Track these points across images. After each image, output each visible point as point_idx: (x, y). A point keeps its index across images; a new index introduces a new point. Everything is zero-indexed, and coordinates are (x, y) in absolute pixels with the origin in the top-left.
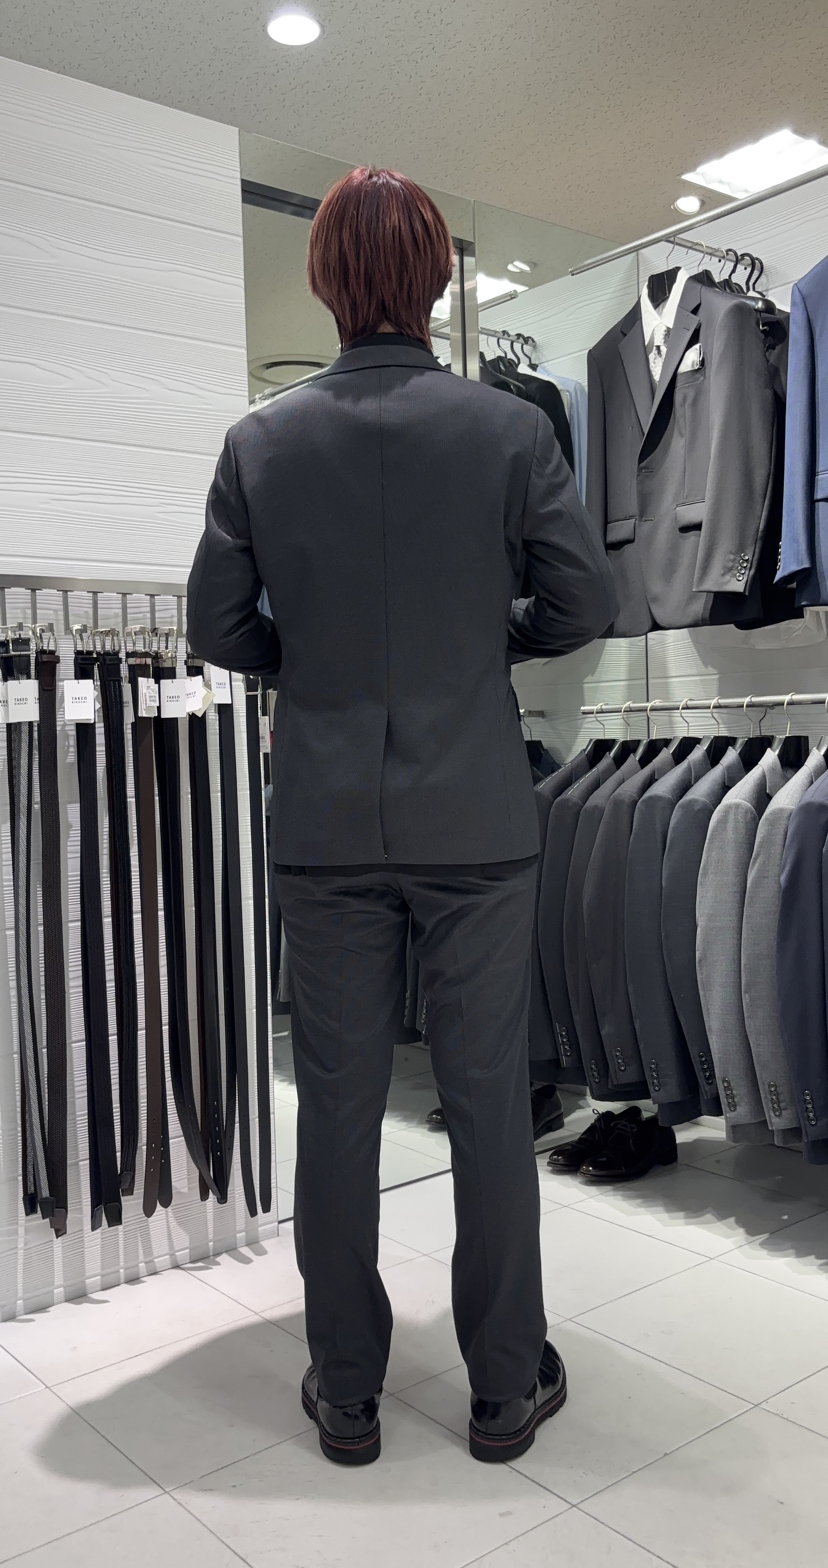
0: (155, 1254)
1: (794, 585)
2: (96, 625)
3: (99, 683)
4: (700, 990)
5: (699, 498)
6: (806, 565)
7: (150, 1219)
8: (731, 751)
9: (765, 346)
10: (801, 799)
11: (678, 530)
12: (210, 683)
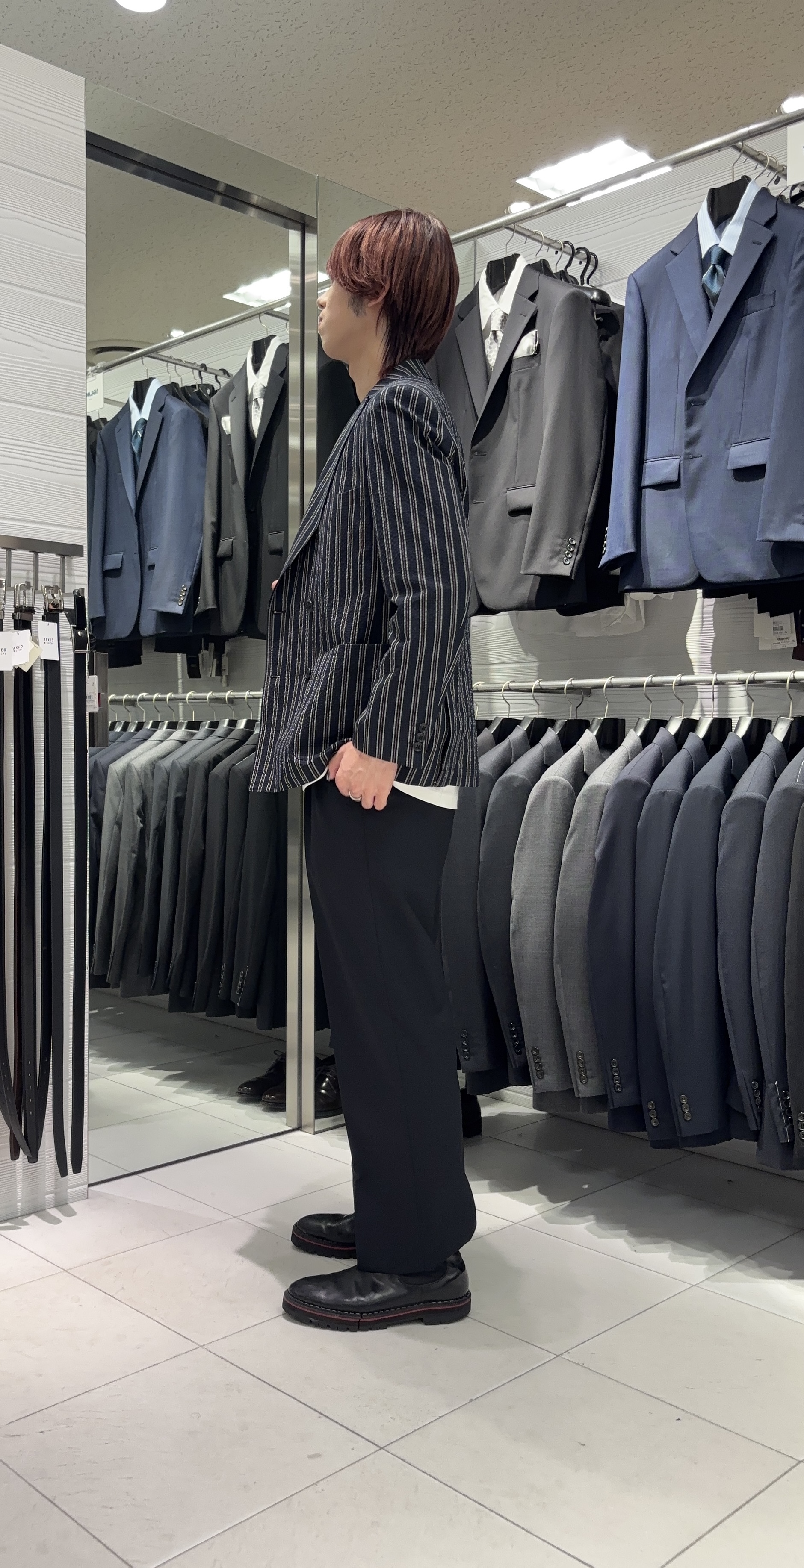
1: (617, 571)
4: (513, 961)
5: (529, 483)
6: (631, 550)
8: (550, 731)
9: (599, 336)
10: (618, 777)
11: (508, 515)
12: (38, 637)
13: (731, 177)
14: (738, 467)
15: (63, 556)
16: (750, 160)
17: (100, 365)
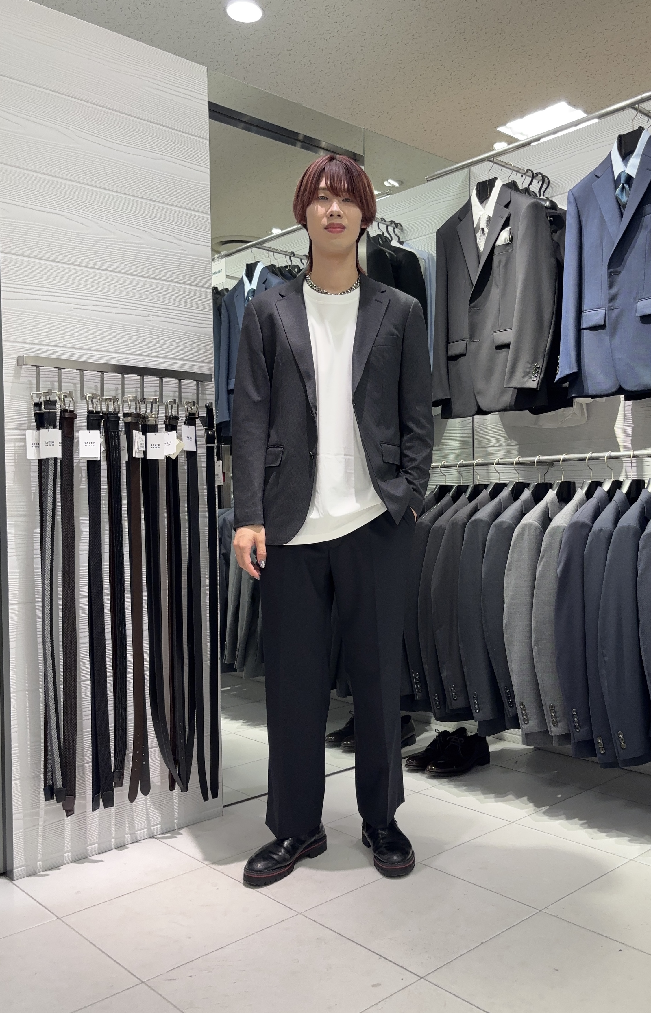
0: (137, 828)
1: (567, 385)
2: (102, 394)
3: (104, 434)
4: (506, 645)
5: (508, 328)
6: (575, 370)
7: (133, 803)
8: (527, 491)
9: (551, 230)
10: (571, 520)
11: (494, 348)
12: (181, 436)
13: (632, 127)
14: (643, 315)
15: (198, 381)
16: (644, 116)
17: (222, 253)
